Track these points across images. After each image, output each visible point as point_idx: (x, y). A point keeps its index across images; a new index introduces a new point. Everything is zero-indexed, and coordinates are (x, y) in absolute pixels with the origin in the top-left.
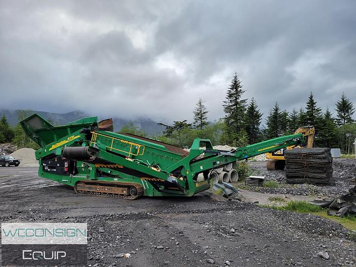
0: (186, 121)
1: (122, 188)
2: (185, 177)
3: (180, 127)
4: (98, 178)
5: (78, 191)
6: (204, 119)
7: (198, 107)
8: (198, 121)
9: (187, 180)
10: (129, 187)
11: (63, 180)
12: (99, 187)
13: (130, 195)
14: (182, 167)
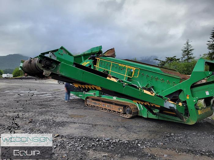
0: (175, 56)
1: (118, 107)
2: (185, 102)
3: (171, 61)
4: (102, 95)
5: (87, 104)
6: (190, 55)
7: (185, 46)
8: (185, 57)
9: (187, 106)
10: (125, 106)
11: (80, 95)
12: (101, 103)
13: (125, 113)
14: (180, 91)
